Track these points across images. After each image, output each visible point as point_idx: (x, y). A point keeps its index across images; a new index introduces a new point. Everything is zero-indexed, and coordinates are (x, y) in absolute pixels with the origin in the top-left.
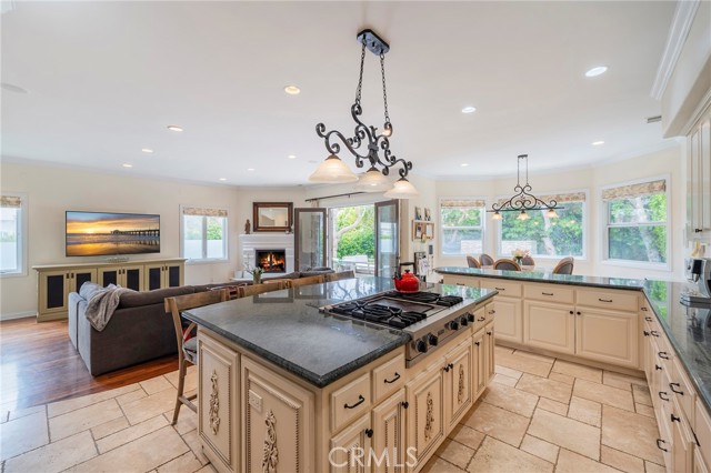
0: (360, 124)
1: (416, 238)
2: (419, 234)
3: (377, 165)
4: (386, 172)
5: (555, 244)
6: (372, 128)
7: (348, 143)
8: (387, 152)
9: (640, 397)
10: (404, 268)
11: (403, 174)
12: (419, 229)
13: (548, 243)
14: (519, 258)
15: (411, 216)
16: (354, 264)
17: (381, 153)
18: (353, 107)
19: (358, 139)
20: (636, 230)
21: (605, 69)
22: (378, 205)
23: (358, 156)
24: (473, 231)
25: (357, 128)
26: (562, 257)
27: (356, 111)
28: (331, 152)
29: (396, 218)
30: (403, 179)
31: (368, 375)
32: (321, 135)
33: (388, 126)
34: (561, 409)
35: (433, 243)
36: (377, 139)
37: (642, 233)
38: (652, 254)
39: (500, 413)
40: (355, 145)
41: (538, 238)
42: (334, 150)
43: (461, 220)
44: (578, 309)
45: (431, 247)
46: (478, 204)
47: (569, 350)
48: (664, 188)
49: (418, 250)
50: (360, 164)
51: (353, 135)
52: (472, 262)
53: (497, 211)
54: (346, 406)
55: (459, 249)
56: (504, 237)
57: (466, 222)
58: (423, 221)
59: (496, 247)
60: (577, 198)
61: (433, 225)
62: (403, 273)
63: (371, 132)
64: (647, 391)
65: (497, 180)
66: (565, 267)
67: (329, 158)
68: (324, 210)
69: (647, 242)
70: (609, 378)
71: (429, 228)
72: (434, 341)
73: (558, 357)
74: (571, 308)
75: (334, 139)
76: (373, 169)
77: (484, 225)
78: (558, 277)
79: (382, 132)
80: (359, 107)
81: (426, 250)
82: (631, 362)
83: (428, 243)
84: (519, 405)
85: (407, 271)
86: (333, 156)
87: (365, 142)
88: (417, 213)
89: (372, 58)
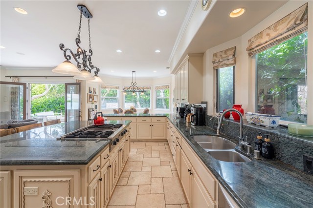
0: (79, 47)
1: (90, 102)
2: (91, 100)
3: (86, 68)
4: (90, 71)
5: (141, 103)
6: (84, 50)
7: (75, 56)
8: (90, 63)
9: (167, 146)
10: (98, 115)
11: (96, 73)
12: (91, 97)
13: (138, 103)
14: (132, 109)
15: (87, 91)
16: (46, 117)
17: (88, 63)
18: (77, 39)
19: (78, 54)
20: (161, 99)
21: (160, 51)
22: (67, 85)
23: (78, 63)
24: (111, 99)
25: (78, 49)
26: (145, 108)
27: (78, 41)
28: (67, 59)
29: (79, 91)
30: (96, 75)
31: (99, 157)
32: (62, 49)
33: (91, 51)
34: (150, 156)
35: (97, 104)
36: (86, 56)
37: (163, 100)
38: (165, 107)
39: (134, 163)
40: (77, 57)
41: (135, 102)
42: (68, 58)
43: (106, 94)
44: (152, 124)
45: (96, 106)
46: (116, 88)
47: (150, 138)
48: (169, 87)
49: (90, 107)
50: (79, 67)
51: (76, 53)
52: (116, 112)
53: (125, 91)
54: (94, 171)
55: (106, 106)
56: (126, 102)
57: (109, 95)
58: (92, 94)
59: (123, 105)
60: (148, 88)
61: (97, 96)
62: (97, 116)
63: (84, 52)
64: (168, 144)
65: (124, 79)
66: (146, 111)
67: (66, 61)
68: (24, 85)
69: (164, 103)
70: (160, 144)
71: (95, 97)
72: (118, 140)
73: (147, 141)
74: (150, 124)
75: (68, 53)
76: (85, 70)
77: (118, 96)
78: (146, 115)
79: (88, 53)
80: (79, 40)
81: (94, 107)
82: (164, 138)
83: (95, 104)
84: (139, 159)
85: (99, 116)
86: (68, 61)
87: (82, 56)
88: (90, 90)
89: (85, 19)
